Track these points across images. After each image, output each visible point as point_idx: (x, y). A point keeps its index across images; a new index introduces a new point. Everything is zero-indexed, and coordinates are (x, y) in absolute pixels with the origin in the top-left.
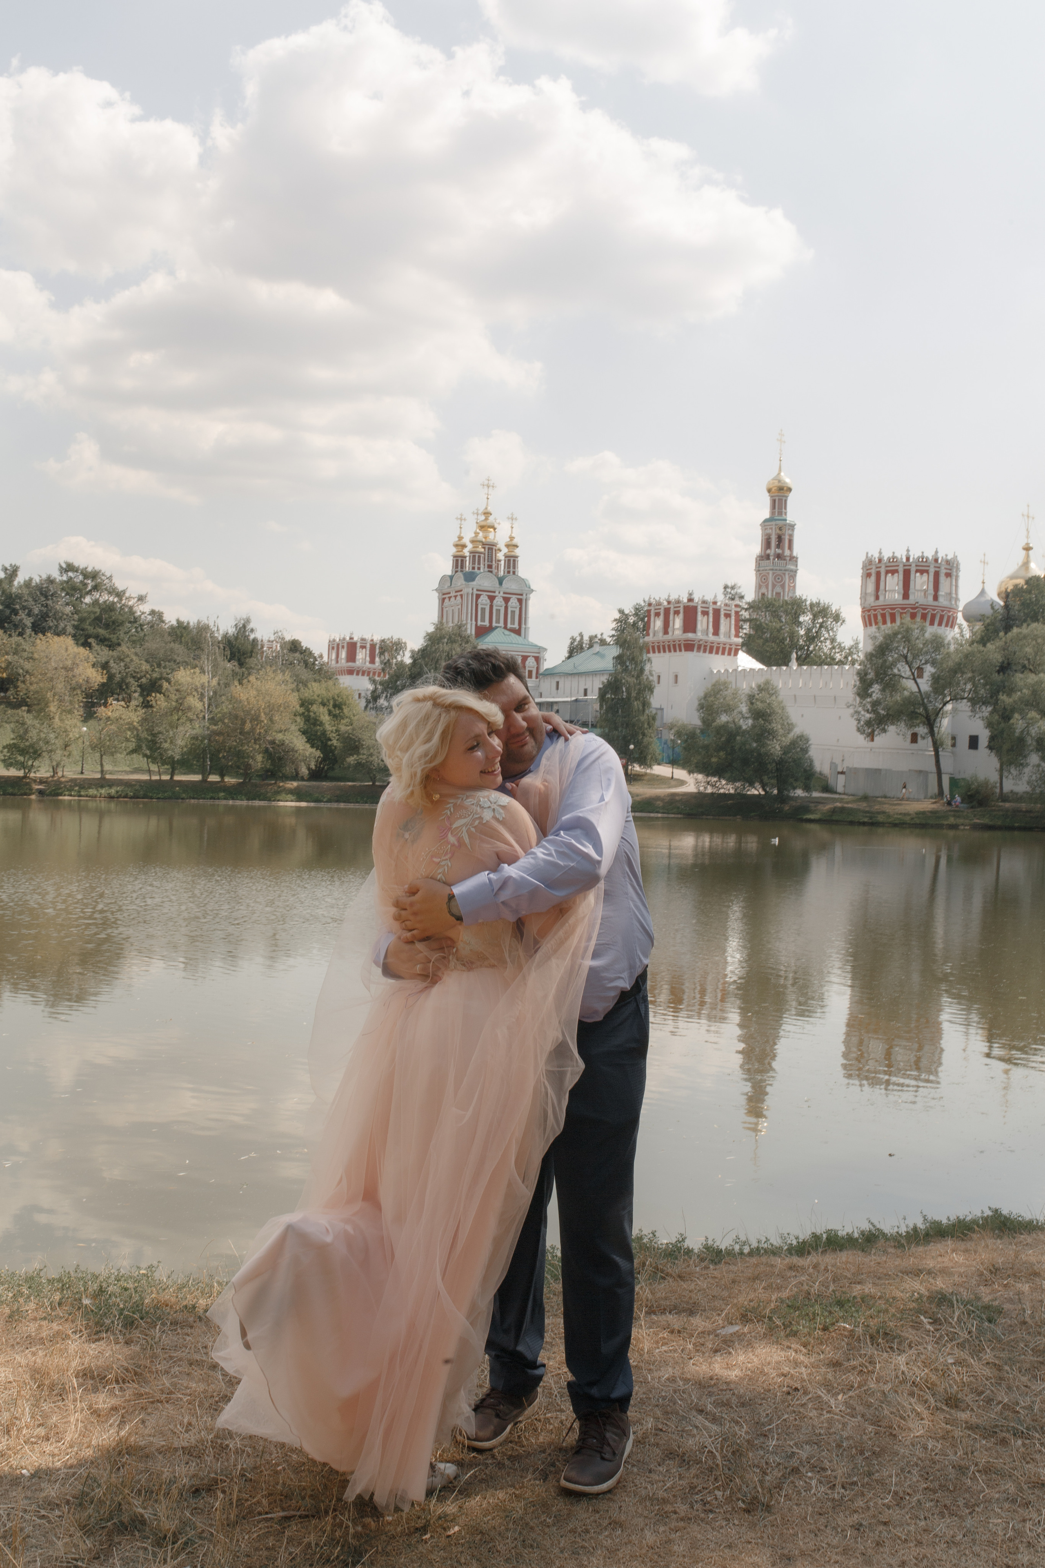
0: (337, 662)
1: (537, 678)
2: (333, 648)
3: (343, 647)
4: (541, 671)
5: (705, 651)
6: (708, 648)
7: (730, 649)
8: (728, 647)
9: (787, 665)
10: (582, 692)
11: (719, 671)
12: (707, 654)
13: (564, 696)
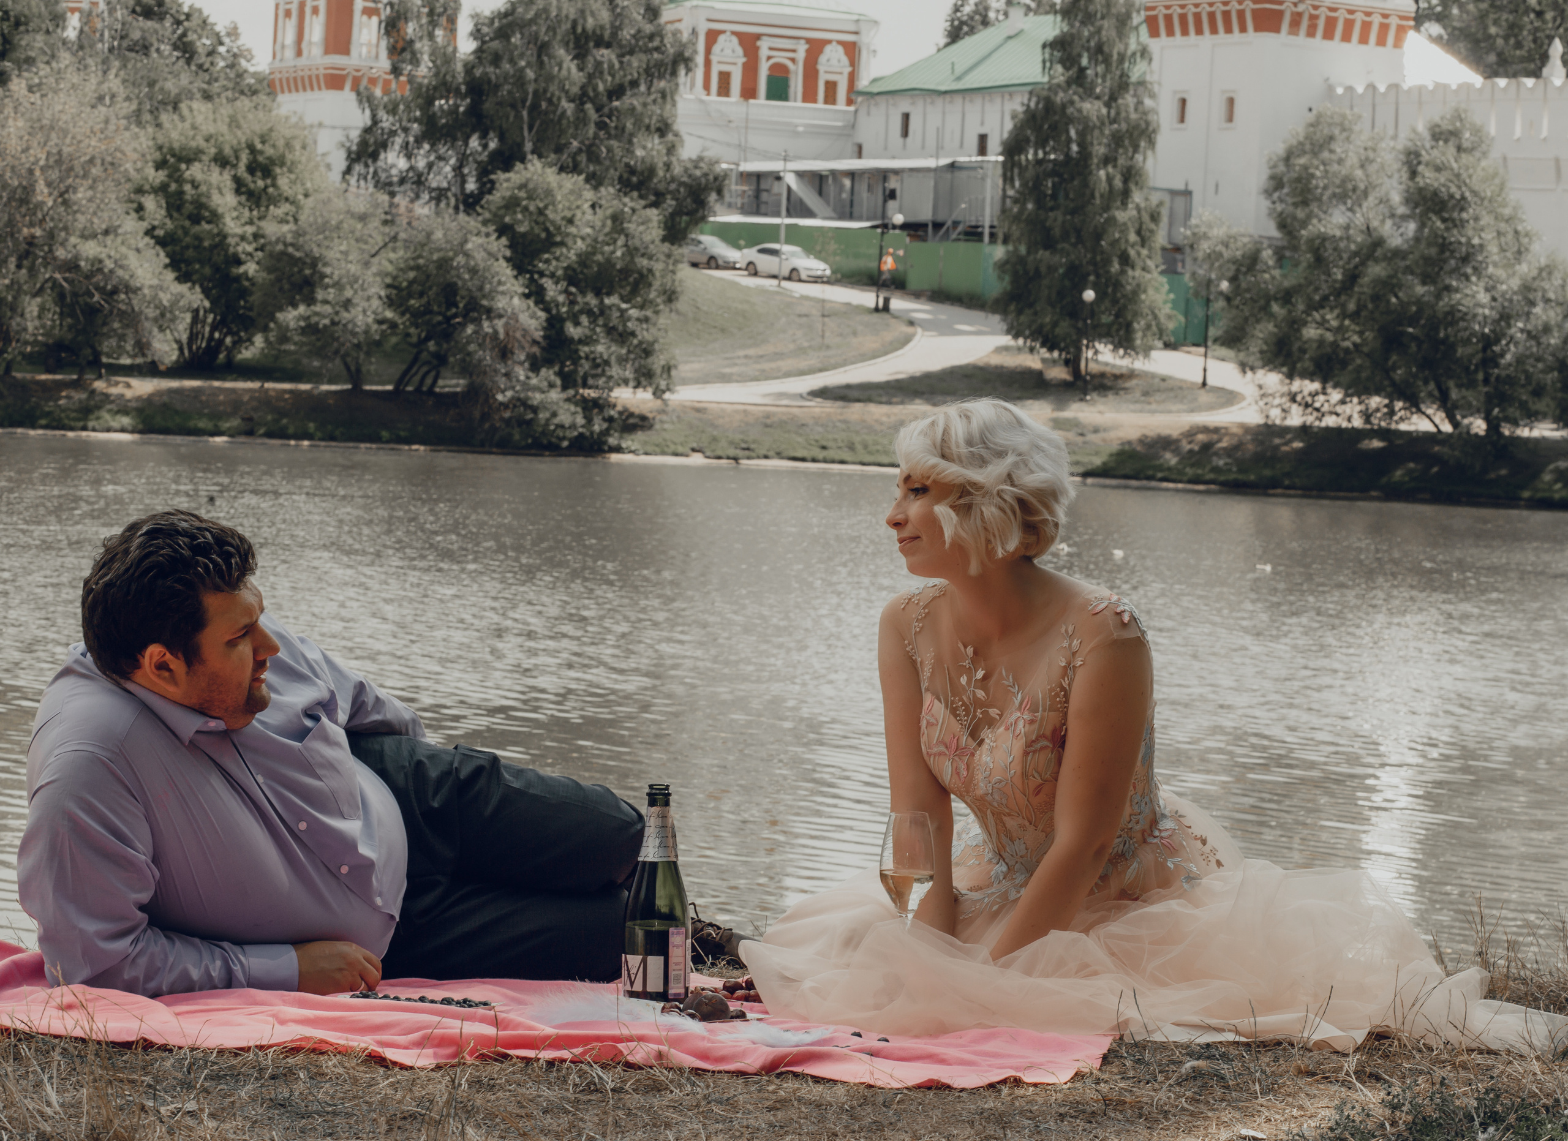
0: (299, 53)
1: (850, 102)
2: (288, 14)
3: (315, 11)
4: (863, 83)
5: (1311, 33)
6: (1321, 24)
7: (1384, 28)
8: (1376, 20)
9: (1536, 74)
10: (973, 143)
11: (1350, 89)
12: (1318, 40)
13: (923, 152)
